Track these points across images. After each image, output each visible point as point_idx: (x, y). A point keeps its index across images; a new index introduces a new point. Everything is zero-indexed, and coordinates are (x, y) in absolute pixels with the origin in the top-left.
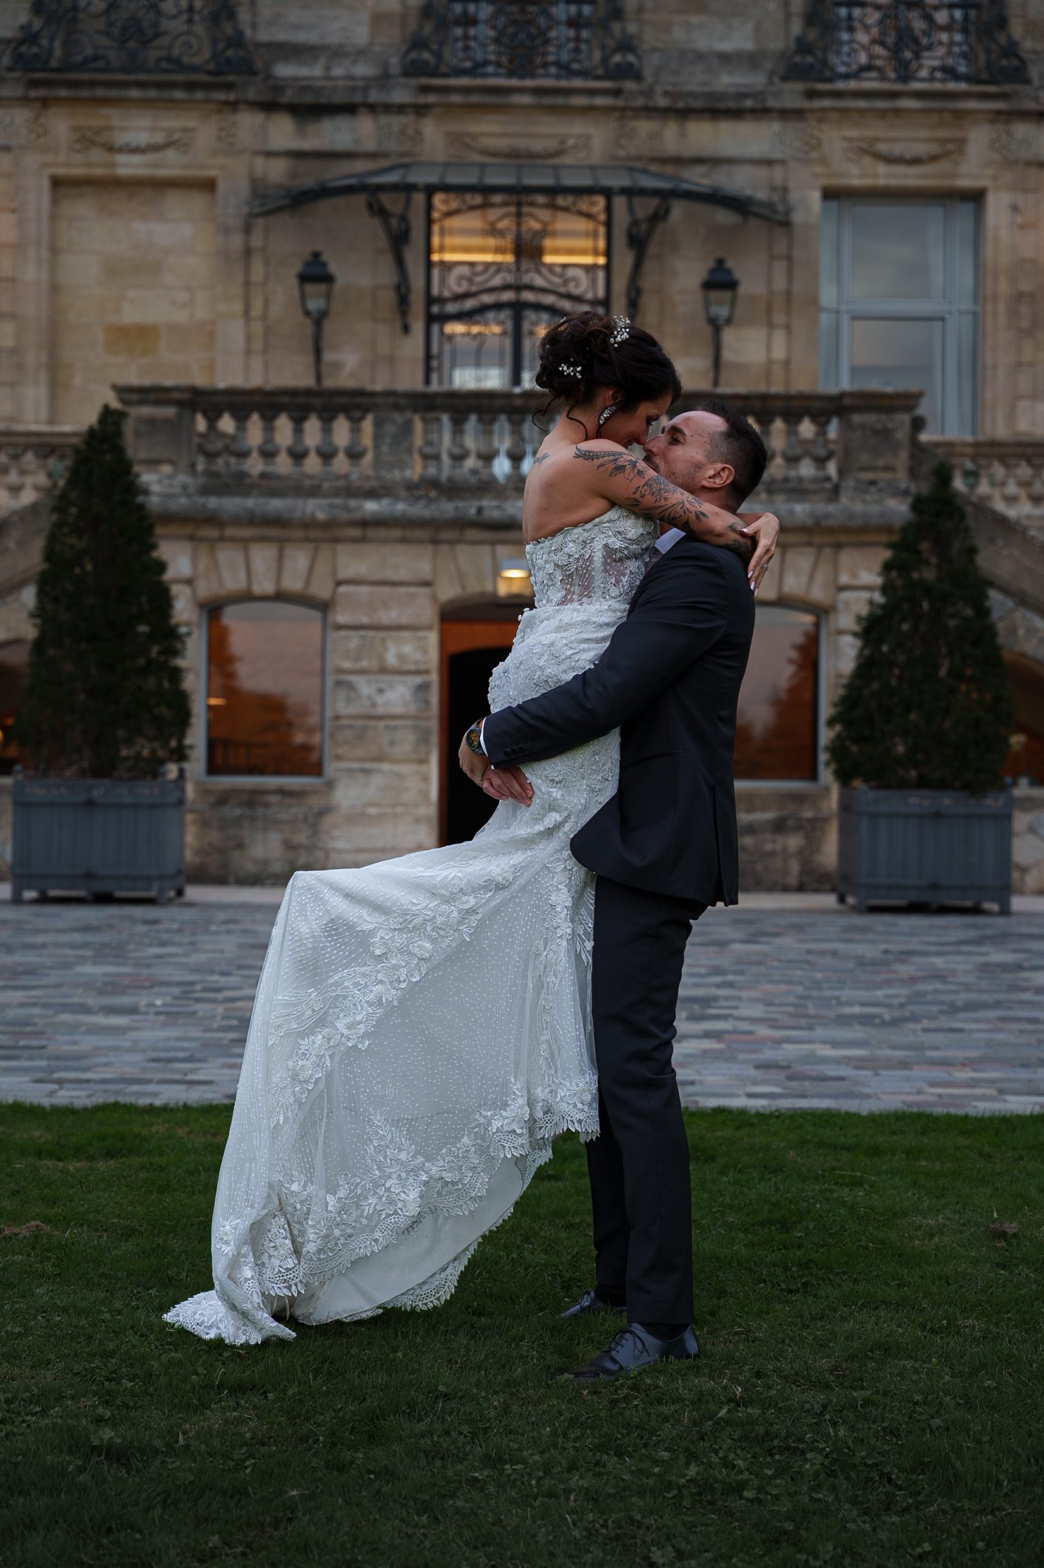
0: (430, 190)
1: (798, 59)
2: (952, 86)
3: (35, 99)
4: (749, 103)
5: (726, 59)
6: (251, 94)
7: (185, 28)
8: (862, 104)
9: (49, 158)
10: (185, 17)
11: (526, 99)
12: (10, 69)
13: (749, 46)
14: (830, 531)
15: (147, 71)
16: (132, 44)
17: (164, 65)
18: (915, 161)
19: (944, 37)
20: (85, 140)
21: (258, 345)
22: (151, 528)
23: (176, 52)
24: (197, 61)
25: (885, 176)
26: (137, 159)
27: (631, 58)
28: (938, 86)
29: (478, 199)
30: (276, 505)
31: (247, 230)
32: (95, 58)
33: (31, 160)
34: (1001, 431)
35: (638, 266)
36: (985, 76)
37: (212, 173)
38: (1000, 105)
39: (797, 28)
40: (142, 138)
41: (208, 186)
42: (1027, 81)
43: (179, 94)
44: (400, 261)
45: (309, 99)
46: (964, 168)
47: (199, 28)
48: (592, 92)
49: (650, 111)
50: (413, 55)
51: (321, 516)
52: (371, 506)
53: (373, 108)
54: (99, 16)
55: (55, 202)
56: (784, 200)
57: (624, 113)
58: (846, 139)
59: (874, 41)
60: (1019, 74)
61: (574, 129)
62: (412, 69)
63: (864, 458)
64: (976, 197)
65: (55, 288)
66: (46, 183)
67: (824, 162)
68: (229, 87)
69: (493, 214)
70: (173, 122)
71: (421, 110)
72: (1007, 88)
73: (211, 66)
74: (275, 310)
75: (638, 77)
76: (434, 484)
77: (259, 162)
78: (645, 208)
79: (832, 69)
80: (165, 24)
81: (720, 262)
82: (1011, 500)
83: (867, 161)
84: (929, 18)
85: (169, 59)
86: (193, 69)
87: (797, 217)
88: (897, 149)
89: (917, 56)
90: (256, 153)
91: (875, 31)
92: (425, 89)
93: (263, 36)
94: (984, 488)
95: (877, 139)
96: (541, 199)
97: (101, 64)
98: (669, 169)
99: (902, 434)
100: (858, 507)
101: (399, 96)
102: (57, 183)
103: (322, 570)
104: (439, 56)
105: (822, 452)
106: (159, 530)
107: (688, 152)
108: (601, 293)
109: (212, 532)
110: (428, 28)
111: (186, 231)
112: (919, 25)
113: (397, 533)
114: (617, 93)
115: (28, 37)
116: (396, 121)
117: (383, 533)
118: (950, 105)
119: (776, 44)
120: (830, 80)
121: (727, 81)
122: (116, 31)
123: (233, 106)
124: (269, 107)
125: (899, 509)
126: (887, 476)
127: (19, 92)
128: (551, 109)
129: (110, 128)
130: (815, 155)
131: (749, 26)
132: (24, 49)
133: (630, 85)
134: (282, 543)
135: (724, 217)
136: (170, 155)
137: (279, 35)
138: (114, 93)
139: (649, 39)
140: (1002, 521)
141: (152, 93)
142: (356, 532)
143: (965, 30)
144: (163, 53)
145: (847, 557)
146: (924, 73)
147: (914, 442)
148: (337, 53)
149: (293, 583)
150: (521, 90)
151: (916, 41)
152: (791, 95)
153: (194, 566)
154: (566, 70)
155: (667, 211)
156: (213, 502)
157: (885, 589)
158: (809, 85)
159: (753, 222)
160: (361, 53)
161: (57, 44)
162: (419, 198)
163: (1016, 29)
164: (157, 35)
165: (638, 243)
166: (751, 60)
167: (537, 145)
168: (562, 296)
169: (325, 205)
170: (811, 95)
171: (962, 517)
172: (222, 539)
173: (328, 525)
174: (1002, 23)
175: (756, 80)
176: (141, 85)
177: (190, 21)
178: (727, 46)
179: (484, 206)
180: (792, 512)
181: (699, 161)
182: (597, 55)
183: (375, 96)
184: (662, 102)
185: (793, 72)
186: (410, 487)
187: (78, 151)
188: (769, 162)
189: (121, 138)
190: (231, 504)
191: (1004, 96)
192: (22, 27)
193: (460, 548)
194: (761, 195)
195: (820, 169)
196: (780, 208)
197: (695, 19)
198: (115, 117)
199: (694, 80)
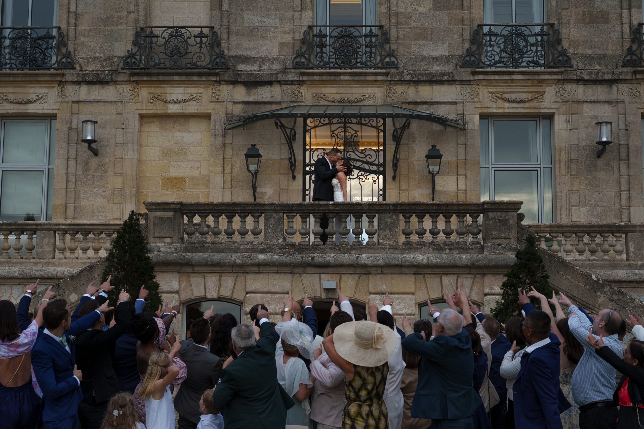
0: (305, 117)
1: (467, 58)
2: (538, 69)
3: (133, 81)
4: (446, 78)
5: (435, 59)
6: (227, 78)
7: (199, 50)
8: (497, 77)
9: (139, 106)
10: (198, 46)
11: (347, 78)
12: (122, 69)
13: (446, 53)
14: (480, 267)
15: (182, 69)
16: (176, 57)
17: (189, 66)
18: (521, 102)
19: (534, 49)
20: (155, 98)
21: (228, 185)
22: (152, 269)
23: (194, 60)
24: (203, 64)
25: (508, 108)
26: (177, 106)
27: (393, 59)
28: (531, 69)
29: (327, 121)
30: (218, 256)
31: (224, 136)
32: (160, 64)
33: (131, 107)
34: (564, 221)
35: (397, 149)
36: (551, 64)
37: (209, 111)
38: (559, 77)
39: (467, 45)
40: (179, 97)
41: (208, 117)
42: (572, 67)
43: (195, 78)
44: (291, 148)
45: (252, 79)
46: (543, 104)
47: (204, 50)
48: (376, 74)
49: (402, 82)
50: (298, 60)
51: (238, 261)
52: (262, 257)
53: (279, 83)
54: (162, 46)
55: (141, 125)
56: (463, 119)
57: (391, 83)
58: (489, 93)
59: (501, 51)
60: (567, 63)
61: (368, 90)
62: (296, 66)
63: (495, 233)
64: (550, 117)
65: (140, 162)
66: (137, 116)
67: (480, 102)
68: (217, 74)
69: (334, 127)
70: (193, 90)
71: (301, 83)
72: (562, 69)
73: (209, 66)
74: (236, 170)
75: (397, 68)
76: (293, 246)
77: (230, 106)
78: (400, 123)
79: (483, 63)
80: (190, 49)
81: (434, 146)
82: (568, 252)
83: (500, 101)
84: (526, 41)
85: (191, 63)
86: (202, 67)
87: (468, 127)
88: (513, 96)
89: (522, 57)
90: (228, 102)
91: (502, 46)
92: (302, 74)
93: (232, 53)
94: (555, 246)
95: (504, 93)
96: (354, 121)
97: (162, 66)
98: (411, 107)
99: (512, 222)
100: (493, 256)
101: (291, 77)
102: (142, 116)
103: (239, 286)
104: (308, 60)
105: (475, 231)
106: (156, 269)
107: (420, 99)
108: (381, 161)
109: (189, 270)
110: (304, 48)
111: (198, 136)
112: (522, 44)
113: (275, 269)
114: (387, 74)
115: (131, 55)
116: (290, 88)
117: (268, 269)
118: (536, 77)
119: (458, 52)
120: (482, 67)
121: (436, 68)
122: (169, 52)
123: (219, 83)
124: (235, 83)
125: (511, 257)
126: (507, 241)
127: (126, 78)
128: (358, 82)
129: (166, 93)
130: (475, 100)
131: (446, 45)
132: (129, 60)
133: (393, 71)
134: (221, 274)
135: (436, 127)
136: (191, 103)
137: (240, 53)
138: (167, 78)
139: (401, 51)
140: (563, 263)
141: (184, 78)
142: (256, 269)
143: (542, 45)
144: (189, 61)
145: (488, 280)
146: (524, 64)
147: (519, 225)
148: (264, 59)
149: (226, 293)
150: (345, 74)
151: (520, 50)
152: (465, 74)
153: (180, 285)
154: (365, 65)
155: (409, 124)
156: (189, 256)
157: (504, 295)
158: (473, 70)
159: (448, 129)
160: (275, 59)
161: (143, 57)
162: (300, 120)
163: (565, 44)
164: (186, 53)
165: (397, 139)
166: (447, 59)
167: (353, 97)
168: (364, 162)
169: (259, 124)
170: (473, 74)
171: (541, 261)
172: (193, 273)
173: (241, 266)
174: (559, 42)
175: (449, 68)
176: (179, 74)
177: (201, 47)
178: (436, 54)
179: (330, 124)
180: (461, 258)
181: (424, 103)
182: (379, 58)
183: (280, 77)
184: (408, 78)
185: (465, 64)
186: (281, 248)
187: (151, 103)
188: (456, 103)
189: (169, 97)
190: (197, 257)
191: (561, 73)
192: (128, 51)
193: (304, 276)
194: (451, 117)
195: (478, 106)
196: (461, 122)
197: (421, 43)
198: (168, 88)
199: (422, 68)
